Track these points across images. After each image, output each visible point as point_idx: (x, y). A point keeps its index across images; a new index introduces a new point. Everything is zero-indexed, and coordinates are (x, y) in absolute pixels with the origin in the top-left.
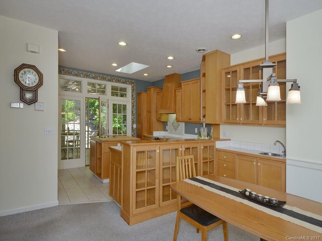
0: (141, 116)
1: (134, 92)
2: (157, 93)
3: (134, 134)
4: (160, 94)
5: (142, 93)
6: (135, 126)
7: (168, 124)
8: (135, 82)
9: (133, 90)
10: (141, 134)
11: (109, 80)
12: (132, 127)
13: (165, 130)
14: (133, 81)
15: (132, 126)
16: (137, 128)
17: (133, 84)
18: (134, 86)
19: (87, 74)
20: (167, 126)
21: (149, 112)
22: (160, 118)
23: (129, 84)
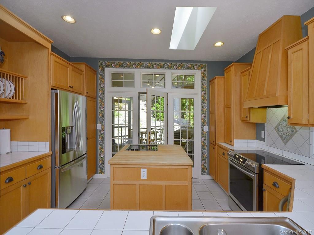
0: (214, 113)
1: (205, 80)
2: (242, 72)
3: (205, 140)
4: (247, 73)
5: (215, 78)
6: (206, 128)
7: (266, 128)
8: (207, 65)
9: (203, 77)
10: (214, 142)
11: (169, 68)
12: (202, 131)
13: (259, 137)
14: (204, 64)
15: (202, 128)
16: (209, 132)
17: (203, 69)
18: (205, 71)
19: (140, 63)
20: (263, 132)
21: (228, 107)
22: (247, 117)
23: (198, 69)
